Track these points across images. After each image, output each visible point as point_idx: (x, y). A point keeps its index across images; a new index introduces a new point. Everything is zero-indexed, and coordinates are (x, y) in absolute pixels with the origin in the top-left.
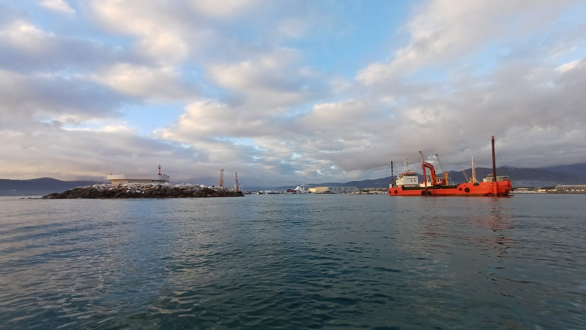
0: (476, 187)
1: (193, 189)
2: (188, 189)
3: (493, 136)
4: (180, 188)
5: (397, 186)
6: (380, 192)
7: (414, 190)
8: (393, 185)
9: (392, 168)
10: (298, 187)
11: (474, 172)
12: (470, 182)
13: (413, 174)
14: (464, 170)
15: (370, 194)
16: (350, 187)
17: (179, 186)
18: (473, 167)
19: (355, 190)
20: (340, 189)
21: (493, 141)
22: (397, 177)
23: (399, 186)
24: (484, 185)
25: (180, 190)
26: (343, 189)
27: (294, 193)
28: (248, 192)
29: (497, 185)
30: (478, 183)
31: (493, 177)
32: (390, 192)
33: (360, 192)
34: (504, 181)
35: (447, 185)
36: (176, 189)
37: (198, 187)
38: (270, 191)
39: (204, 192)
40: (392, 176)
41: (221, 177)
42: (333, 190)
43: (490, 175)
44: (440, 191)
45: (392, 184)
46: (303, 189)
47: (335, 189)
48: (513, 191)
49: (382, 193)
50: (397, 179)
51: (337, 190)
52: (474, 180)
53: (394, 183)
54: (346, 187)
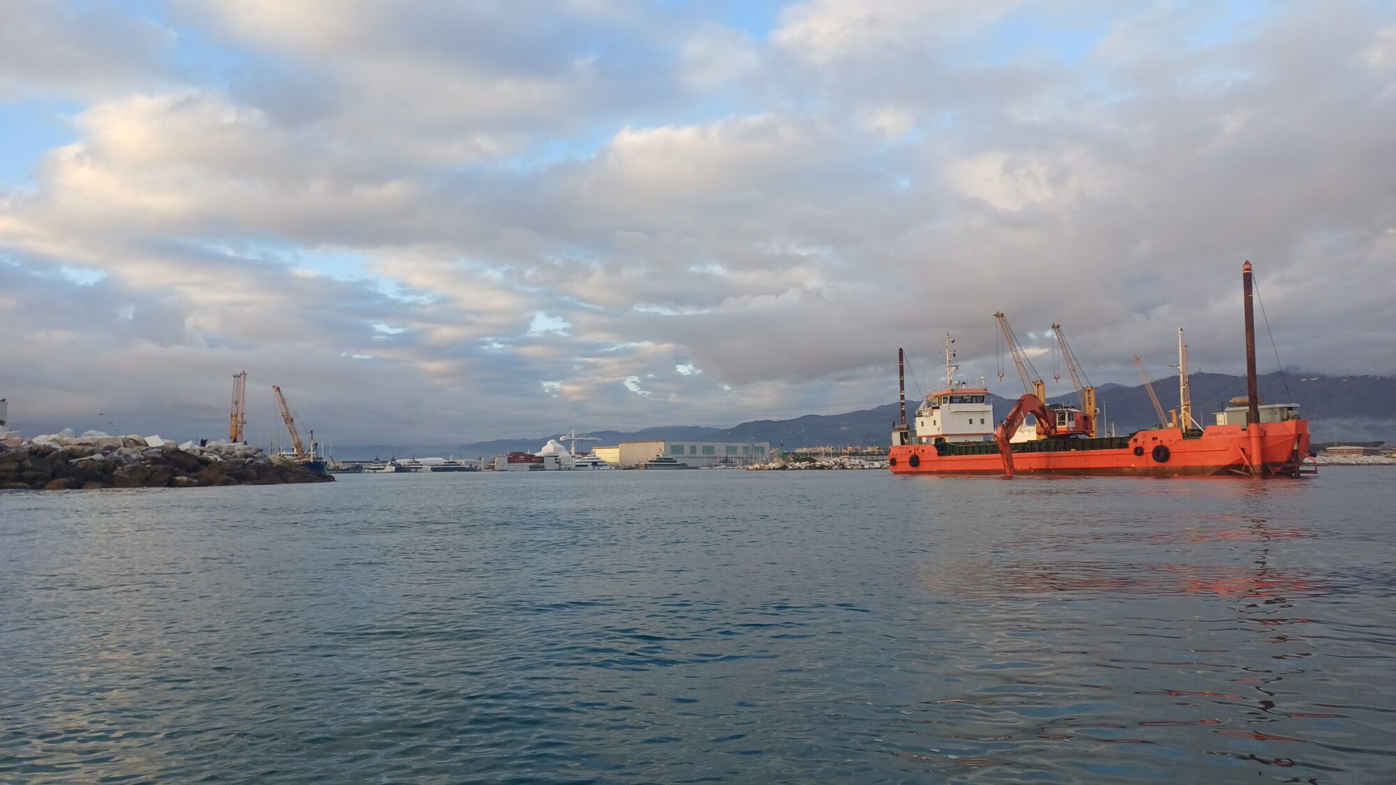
0: (1191, 444)
1: (115, 454)
2: (92, 453)
3: (1247, 263)
4: (55, 449)
5: (920, 438)
6: (857, 462)
7: (980, 454)
8: (904, 436)
9: (902, 374)
10: (549, 443)
11: (1184, 389)
12: (1171, 425)
13: (976, 397)
14: (1152, 383)
15: (819, 468)
16: (746, 445)
17: (54, 440)
18: (1181, 370)
19: (767, 454)
20: (711, 449)
21: (1248, 280)
22: (921, 408)
23: (924, 440)
24: (1219, 437)
25: (57, 456)
26: (720, 448)
27: (538, 464)
28: (350, 465)
29: (1263, 437)
30: (1200, 430)
31: (1248, 408)
32: (893, 462)
33: (783, 463)
34: (1283, 420)
35: (1094, 438)
36: (40, 454)
37: (137, 443)
38: (440, 461)
39: (162, 466)
40: (903, 404)
41: (236, 403)
42: (682, 453)
43: (1237, 400)
44: (1071, 458)
45: (901, 434)
46: (568, 449)
47: (693, 449)
48: (1314, 455)
49: (863, 466)
50: (920, 415)
51: (699, 453)
52: (1186, 418)
53: (908, 428)
54: (734, 444)
